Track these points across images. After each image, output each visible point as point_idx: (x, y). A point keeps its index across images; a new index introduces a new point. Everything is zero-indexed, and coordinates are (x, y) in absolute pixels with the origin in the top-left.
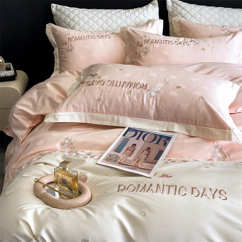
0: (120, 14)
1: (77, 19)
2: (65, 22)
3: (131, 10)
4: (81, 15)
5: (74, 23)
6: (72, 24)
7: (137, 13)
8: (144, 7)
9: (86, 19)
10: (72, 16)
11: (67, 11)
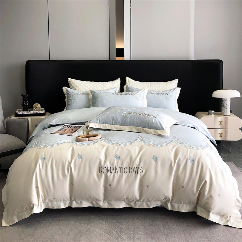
0: (101, 84)
1: (80, 87)
2: (74, 88)
3: (106, 82)
4: (82, 85)
5: (78, 88)
6: (77, 88)
7: (109, 84)
8: (113, 81)
9: (84, 86)
10: (77, 85)
11: (75, 82)
